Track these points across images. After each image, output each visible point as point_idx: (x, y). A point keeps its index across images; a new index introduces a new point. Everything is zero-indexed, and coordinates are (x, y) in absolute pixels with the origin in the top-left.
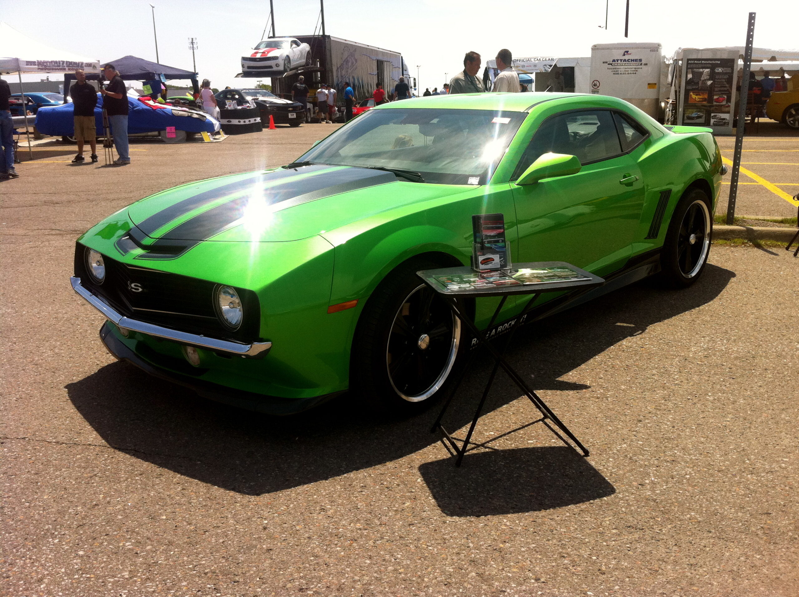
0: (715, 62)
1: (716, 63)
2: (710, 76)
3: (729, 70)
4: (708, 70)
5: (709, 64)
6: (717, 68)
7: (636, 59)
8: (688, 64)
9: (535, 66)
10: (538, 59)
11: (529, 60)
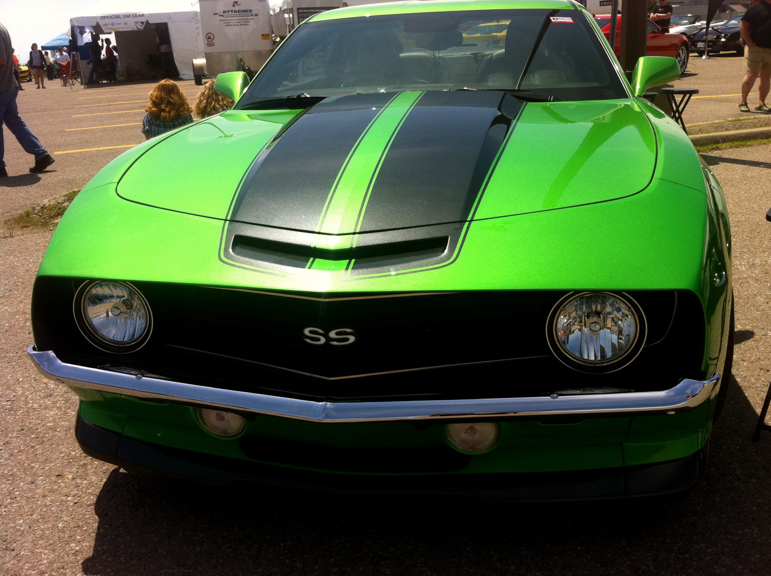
7: (246, 10)
8: (298, 13)
9: (126, 24)
10: (127, 16)
11: (117, 17)
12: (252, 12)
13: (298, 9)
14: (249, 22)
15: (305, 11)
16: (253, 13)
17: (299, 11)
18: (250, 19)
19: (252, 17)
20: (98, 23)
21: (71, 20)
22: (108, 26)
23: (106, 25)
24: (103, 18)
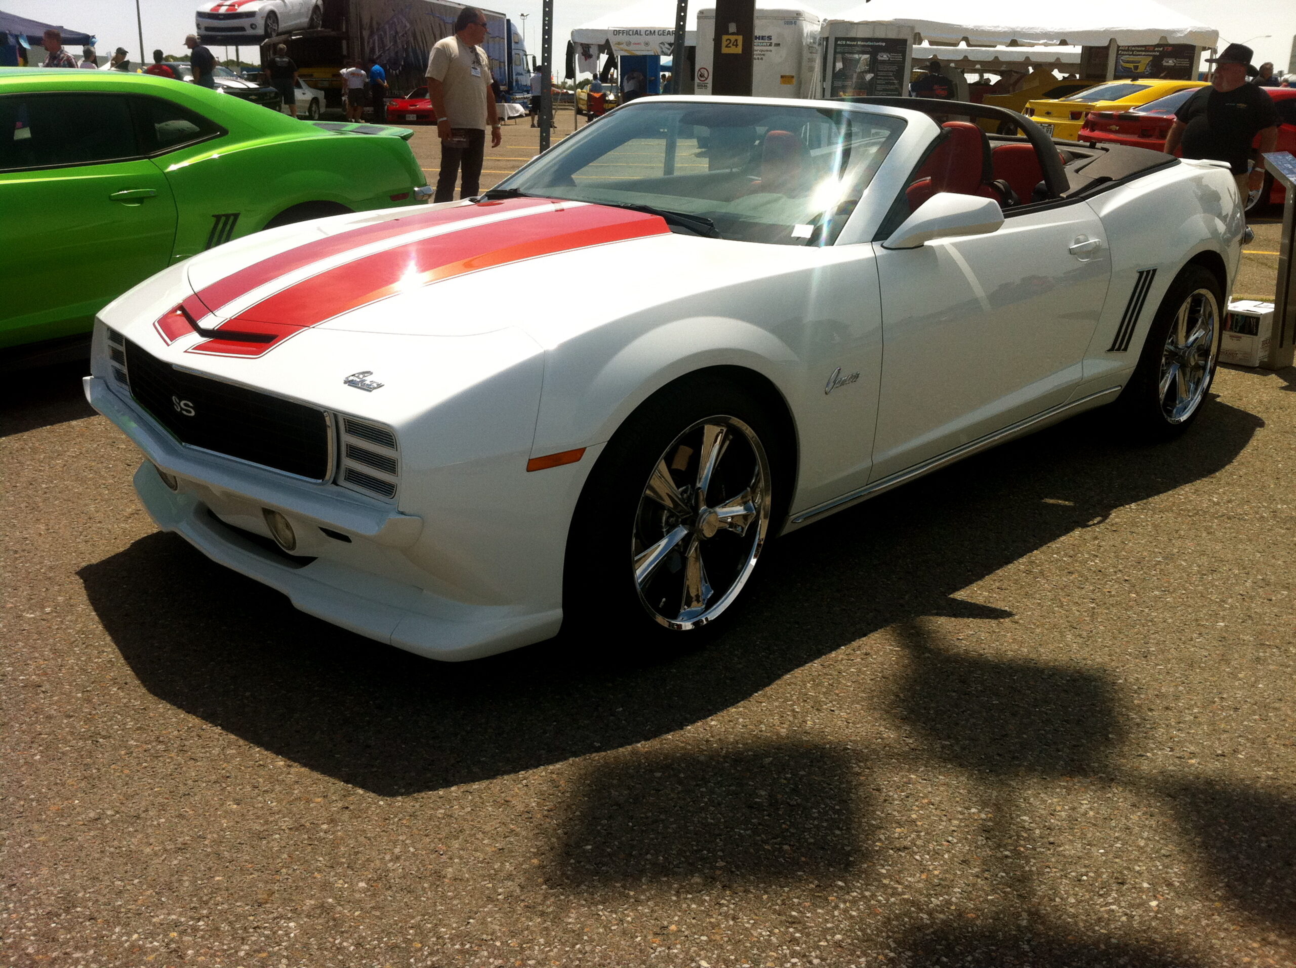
0: (878, 44)
1: (879, 46)
2: (869, 65)
3: (899, 57)
4: (867, 56)
5: (868, 46)
6: (880, 54)
7: (763, 37)
8: (836, 45)
9: (647, 44)
10: (651, 32)
11: (637, 32)
12: (771, 39)
13: (837, 39)
14: (764, 55)
15: (848, 43)
16: (774, 41)
17: (839, 43)
18: (767, 51)
19: (769, 48)
20: (607, 41)
21: (572, 33)
22: (621, 46)
23: (619, 44)
24: (617, 32)
